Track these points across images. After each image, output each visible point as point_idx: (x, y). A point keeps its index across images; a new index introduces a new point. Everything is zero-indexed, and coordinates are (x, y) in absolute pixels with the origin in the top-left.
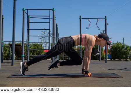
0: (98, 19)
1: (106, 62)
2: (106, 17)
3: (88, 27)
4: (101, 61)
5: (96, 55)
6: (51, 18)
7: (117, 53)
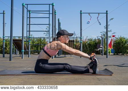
0: (99, 13)
1: (107, 57)
2: (107, 11)
3: (89, 22)
4: (103, 55)
5: (99, 49)
6: (50, 13)
7: (120, 48)
